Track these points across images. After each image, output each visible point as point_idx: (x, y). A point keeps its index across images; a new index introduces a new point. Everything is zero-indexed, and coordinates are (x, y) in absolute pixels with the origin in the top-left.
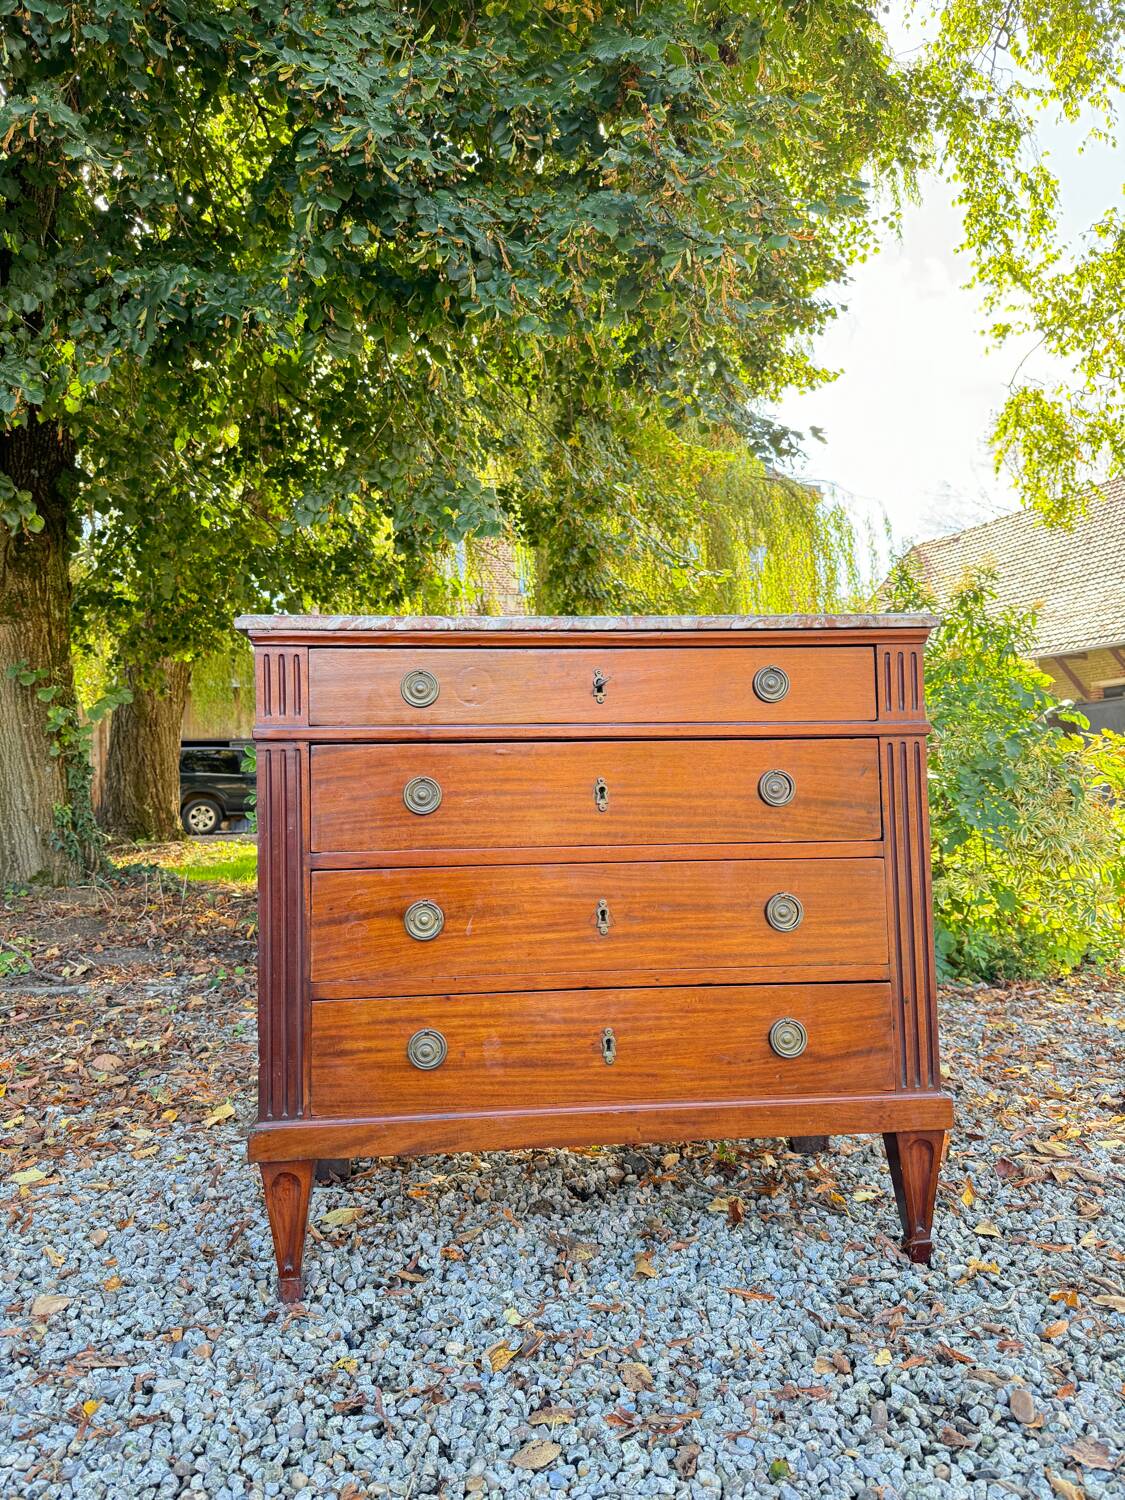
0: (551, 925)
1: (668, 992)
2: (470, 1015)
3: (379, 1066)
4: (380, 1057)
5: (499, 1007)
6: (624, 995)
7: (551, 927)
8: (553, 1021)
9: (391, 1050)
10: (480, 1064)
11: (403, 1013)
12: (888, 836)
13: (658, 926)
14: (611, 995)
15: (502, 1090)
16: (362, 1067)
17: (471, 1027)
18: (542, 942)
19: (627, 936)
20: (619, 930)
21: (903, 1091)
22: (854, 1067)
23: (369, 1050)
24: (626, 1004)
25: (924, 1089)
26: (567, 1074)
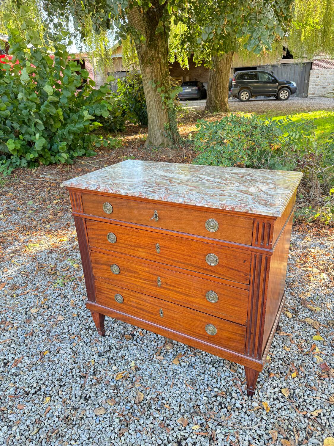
0: (146, 279)
1: (177, 306)
2: (128, 294)
3: (110, 298)
4: (110, 296)
5: (134, 294)
6: (165, 302)
7: (146, 280)
8: (147, 302)
9: (111, 295)
10: (131, 306)
11: (113, 288)
12: (251, 284)
13: (174, 289)
14: (162, 301)
15: (136, 313)
16: (106, 297)
17: (129, 297)
18: (144, 283)
19: (166, 288)
20: (164, 286)
21: (248, 356)
22: (233, 344)
23: (107, 294)
24: (166, 305)
25: (255, 357)
26: (151, 315)
